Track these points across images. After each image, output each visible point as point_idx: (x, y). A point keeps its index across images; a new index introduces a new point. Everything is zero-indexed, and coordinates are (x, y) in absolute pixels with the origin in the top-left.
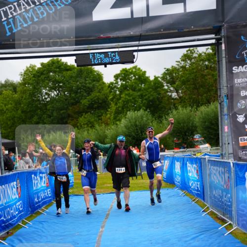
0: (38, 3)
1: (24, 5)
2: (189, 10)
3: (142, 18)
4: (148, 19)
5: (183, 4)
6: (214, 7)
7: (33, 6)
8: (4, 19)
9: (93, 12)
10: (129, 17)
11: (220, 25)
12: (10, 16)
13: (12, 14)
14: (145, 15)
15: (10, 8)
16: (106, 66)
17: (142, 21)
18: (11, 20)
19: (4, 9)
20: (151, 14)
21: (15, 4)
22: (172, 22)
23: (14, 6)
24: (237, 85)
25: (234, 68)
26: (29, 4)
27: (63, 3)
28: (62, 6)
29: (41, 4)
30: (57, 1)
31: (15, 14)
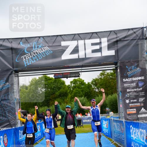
0: (38, 53)
1: (33, 54)
3: (83, 58)
4: (86, 58)
5: (100, 53)
6: (114, 54)
7: (36, 54)
8: (24, 60)
10: (78, 58)
11: (117, 61)
12: (27, 59)
13: (27, 58)
14: (84, 57)
15: (27, 56)
16: (67, 78)
17: (83, 59)
18: (27, 60)
19: (24, 56)
20: (87, 57)
21: (29, 54)
22: (96, 60)
23: (29, 55)
24: (125, 87)
25: (124, 80)
26: (35, 54)
27: (49, 53)
28: (49, 54)
29: (40, 53)
30: (46, 52)
31: (29, 58)
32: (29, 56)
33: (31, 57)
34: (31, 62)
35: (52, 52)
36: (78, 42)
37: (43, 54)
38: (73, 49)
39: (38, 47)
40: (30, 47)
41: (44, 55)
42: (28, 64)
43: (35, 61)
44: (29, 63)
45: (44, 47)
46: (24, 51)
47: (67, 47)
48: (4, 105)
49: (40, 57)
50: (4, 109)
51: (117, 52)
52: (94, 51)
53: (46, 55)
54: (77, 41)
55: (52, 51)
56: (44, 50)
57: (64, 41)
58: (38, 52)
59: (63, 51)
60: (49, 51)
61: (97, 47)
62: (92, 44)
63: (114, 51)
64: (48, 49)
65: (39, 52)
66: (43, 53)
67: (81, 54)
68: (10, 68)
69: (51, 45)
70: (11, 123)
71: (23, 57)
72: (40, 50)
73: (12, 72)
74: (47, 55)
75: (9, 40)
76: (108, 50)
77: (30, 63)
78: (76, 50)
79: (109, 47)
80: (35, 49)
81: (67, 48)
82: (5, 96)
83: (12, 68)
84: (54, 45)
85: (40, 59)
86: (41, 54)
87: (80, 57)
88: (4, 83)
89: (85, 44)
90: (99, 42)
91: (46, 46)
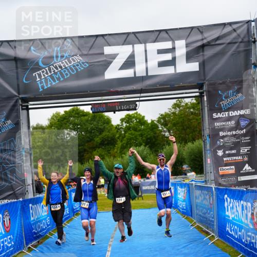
0: (63, 68)
1: (53, 69)
2: (178, 71)
4: (147, 77)
5: (173, 67)
6: (198, 70)
7: (59, 69)
8: (38, 79)
9: (105, 73)
10: (133, 76)
11: (203, 82)
12: (43, 77)
13: (44, 75)
14: (145, 75)
15: (43, 72)
16: (114, 113)
17: (142, 79)
18: (43, 80)
19: (39, 72)
20: (149, 74)
21: (47, 68)
22: (165, 80)
23: (46, 70)
24: (216, 127)
25: (214, 115)
26: (57, 69)
27: (83, 67)
28: (82, 69)
29: (66, 68)
30: (77, 65)
31: (46, 76)
32: (47, 73)
33: (49, 74)
34: (51, 84)
35: (88, 65)
36: (133, 47)
37: (71, 68)
38: (125, 60)
39: (62, 57)
40: (49, 55)
41: (73, 71)
42: (46, 87)
43: (57, 82)
44: (47, 85)
45: (73, 56)
46: (37, 64)
47: (114, 56)
48: (4, 159)
49: (67, 74)
50: (3, 166)
51: (203, 65)
52: (162, 64)
53: (77, 70)
54: (131, 46)
55: (87, 63)
56: (73, 63)
57: (110, 46)
58: (62, 65)
59: (107, 64)
60: (83, 63)
61: (168, 57)
62: (158, 50)
63: (197, 64)
64: (81, 60)
65: (64, 66)
66: (72, 66)
67: (140, 70)
68: (12, 93)
69: (85, 53)
70: (17, 192)
71: (35, 75)
72: (66, 62)
73: (17, 101)
74: (79, 70)
75: (11, 43)
76: (187, 63)
77: (49, 86)
78: (130, 63)
79: (189, 57)
80: (57, 60)
81: (114, 59)
82: (4, 144)
83: (17, 94)
84: (91, 52)
85: (66, 77)
86: (68, 70)
87: (137, 76)
88: (3, 120)
89: (146, 51)
90: (171, 47)
91: (76, 55)
